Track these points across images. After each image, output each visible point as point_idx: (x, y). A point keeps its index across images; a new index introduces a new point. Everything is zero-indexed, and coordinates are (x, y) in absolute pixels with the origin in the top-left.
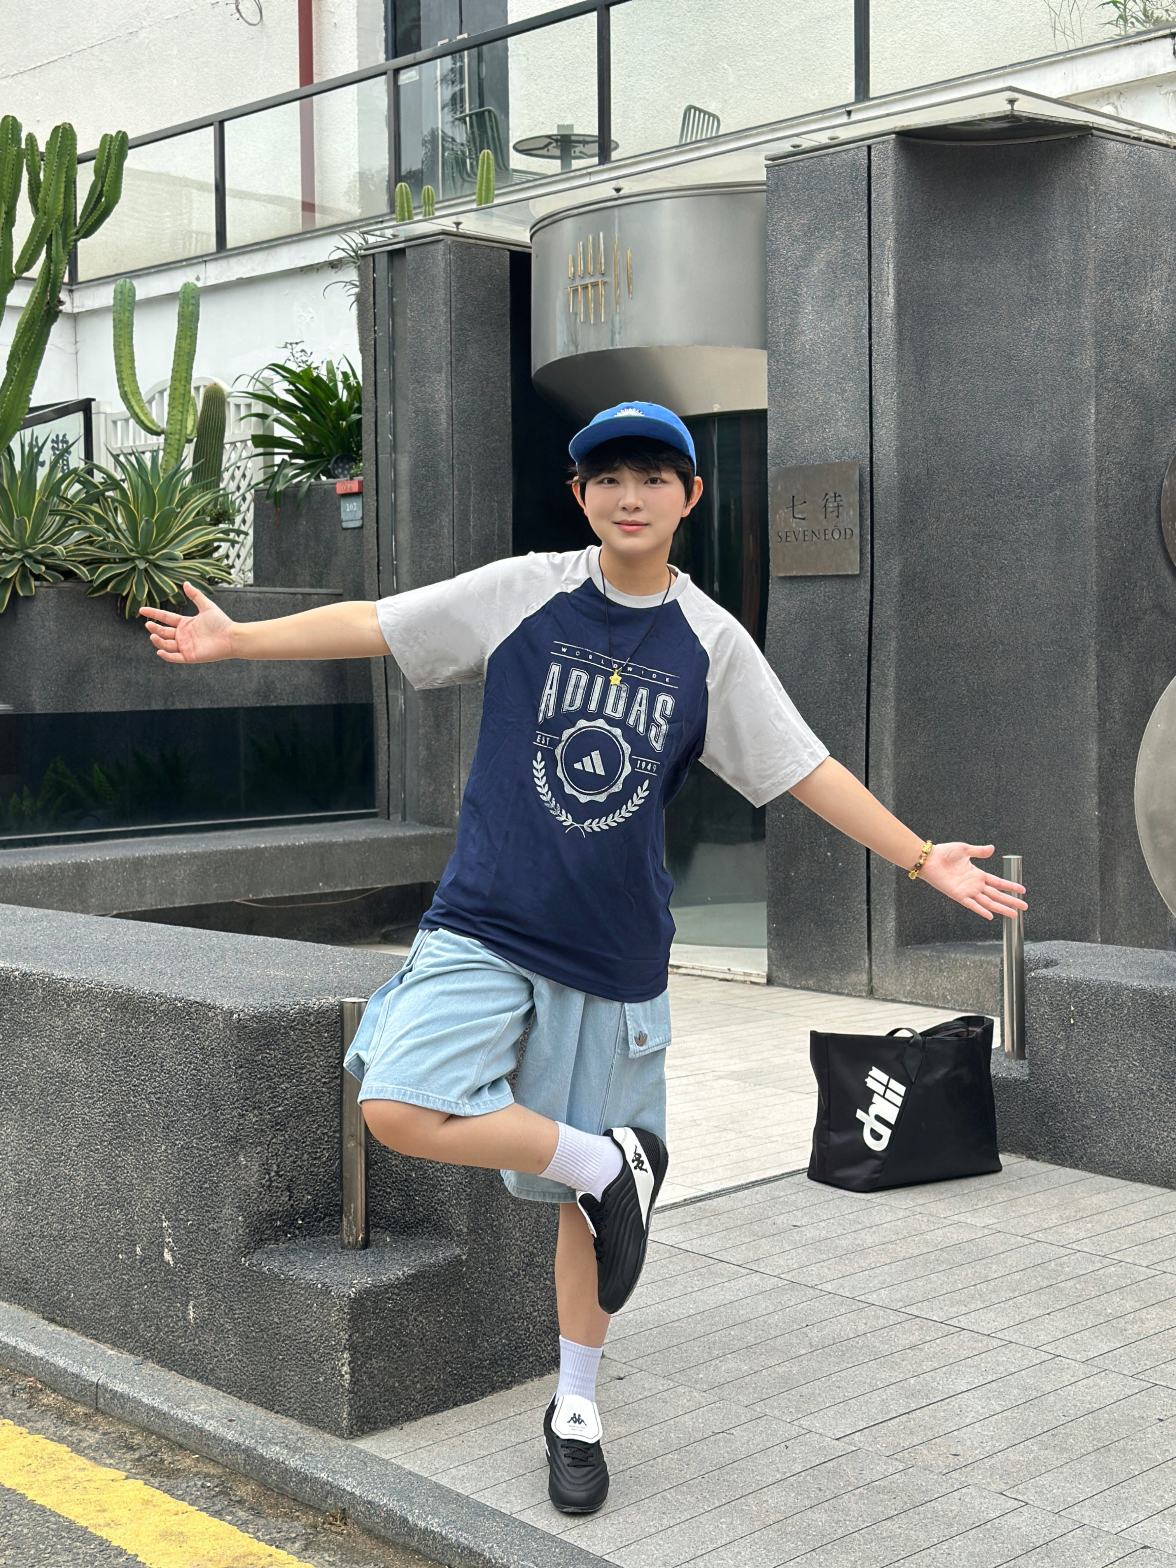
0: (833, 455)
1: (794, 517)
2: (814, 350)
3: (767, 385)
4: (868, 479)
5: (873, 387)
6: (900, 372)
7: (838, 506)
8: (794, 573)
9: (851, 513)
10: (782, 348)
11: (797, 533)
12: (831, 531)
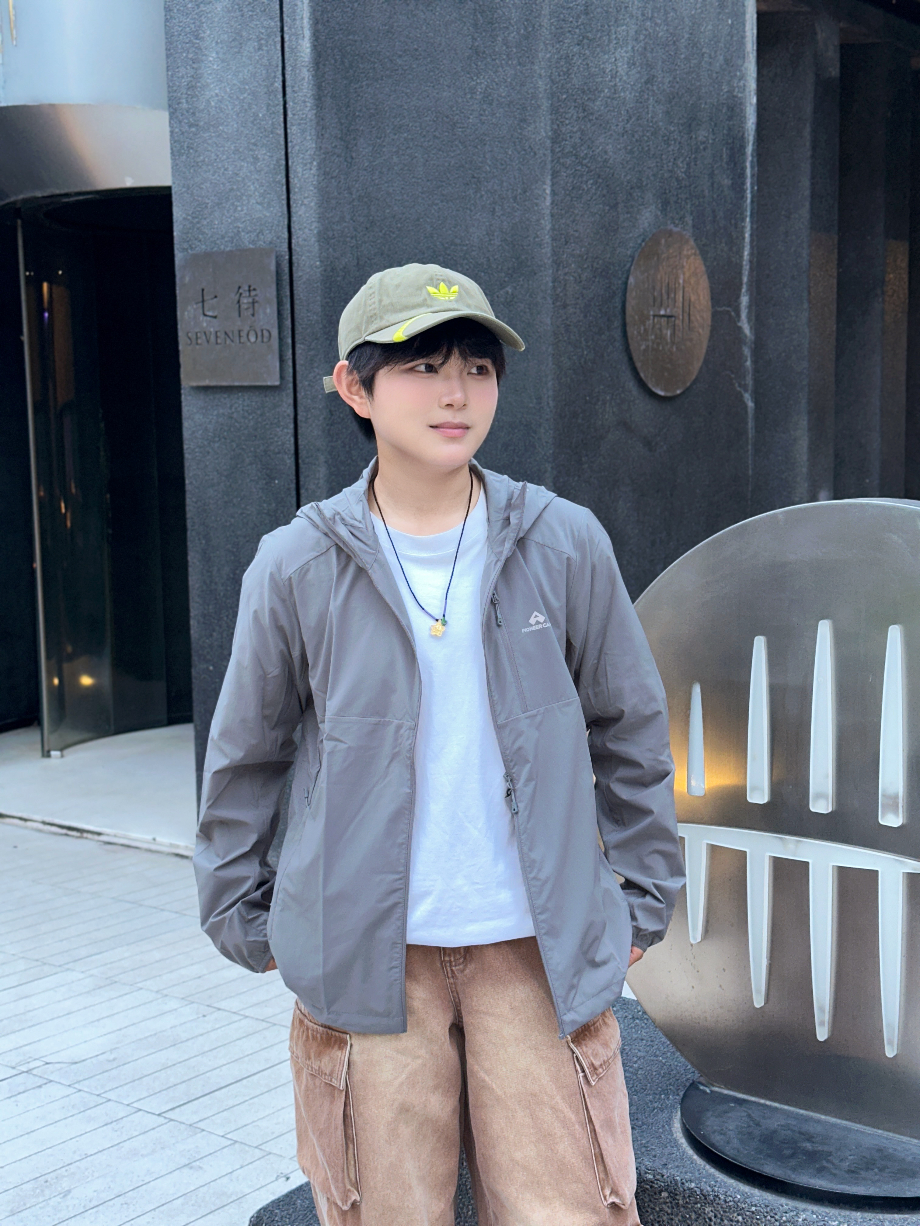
0: (246, 240)
1: (205, 315)
2: (221, 109)
3: (169, 151)
4: (286, 270)
5: (290, 155)
6: (320, 136)
7: (253, 303)
8: (206, 383)
9: (268, 311)
10: (185, 106)
11: (208, 333)
12: (245, 332)
